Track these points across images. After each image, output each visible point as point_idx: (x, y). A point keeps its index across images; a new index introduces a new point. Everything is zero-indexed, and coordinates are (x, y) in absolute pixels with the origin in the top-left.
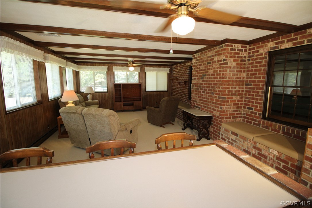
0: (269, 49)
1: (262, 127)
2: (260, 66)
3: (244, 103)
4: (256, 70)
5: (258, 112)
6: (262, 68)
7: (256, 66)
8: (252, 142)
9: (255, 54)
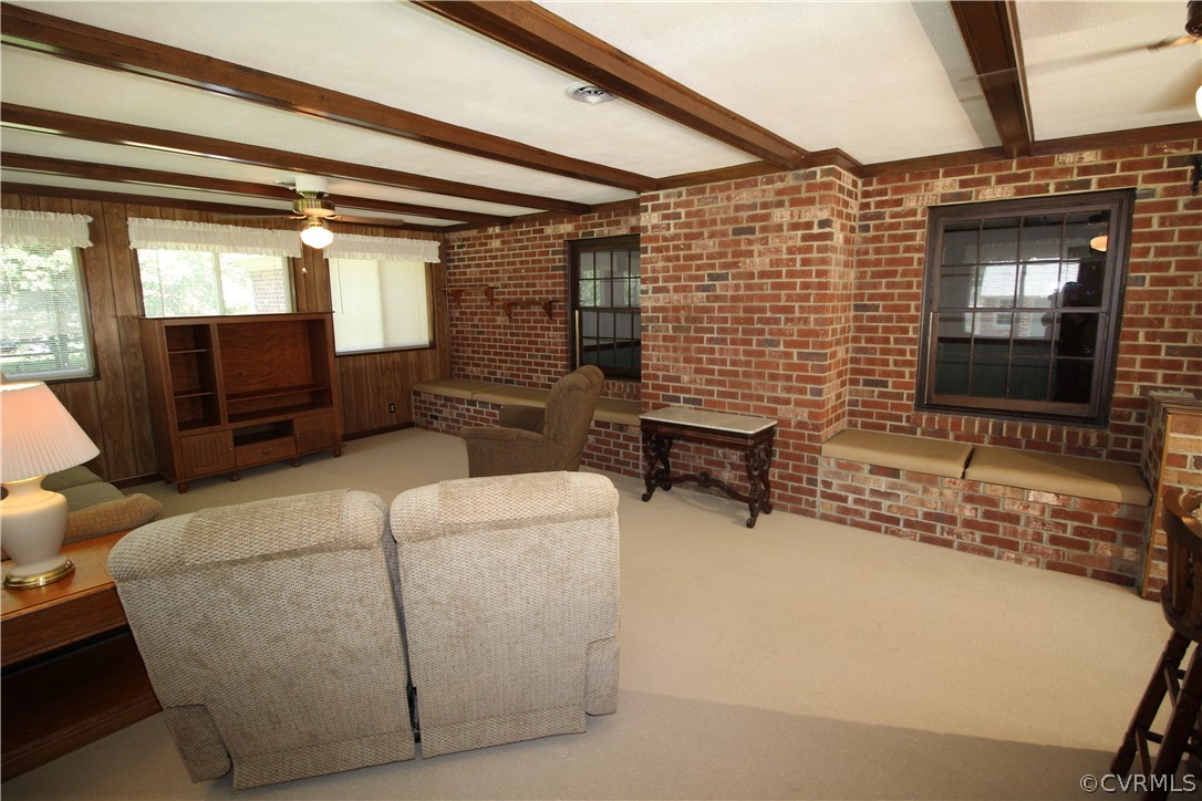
0: (939, 198)
1: (923, 434)
2: (908, 249)
3: (852, 369)
4: (891, 262)
5: (906, 392)
6: (916, 256)
7: (894, 250)
8: (961, 483)
9: (888, 211)
